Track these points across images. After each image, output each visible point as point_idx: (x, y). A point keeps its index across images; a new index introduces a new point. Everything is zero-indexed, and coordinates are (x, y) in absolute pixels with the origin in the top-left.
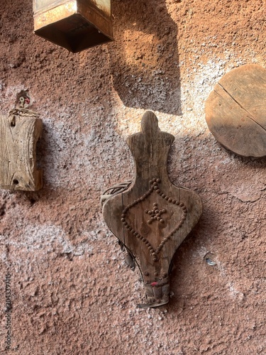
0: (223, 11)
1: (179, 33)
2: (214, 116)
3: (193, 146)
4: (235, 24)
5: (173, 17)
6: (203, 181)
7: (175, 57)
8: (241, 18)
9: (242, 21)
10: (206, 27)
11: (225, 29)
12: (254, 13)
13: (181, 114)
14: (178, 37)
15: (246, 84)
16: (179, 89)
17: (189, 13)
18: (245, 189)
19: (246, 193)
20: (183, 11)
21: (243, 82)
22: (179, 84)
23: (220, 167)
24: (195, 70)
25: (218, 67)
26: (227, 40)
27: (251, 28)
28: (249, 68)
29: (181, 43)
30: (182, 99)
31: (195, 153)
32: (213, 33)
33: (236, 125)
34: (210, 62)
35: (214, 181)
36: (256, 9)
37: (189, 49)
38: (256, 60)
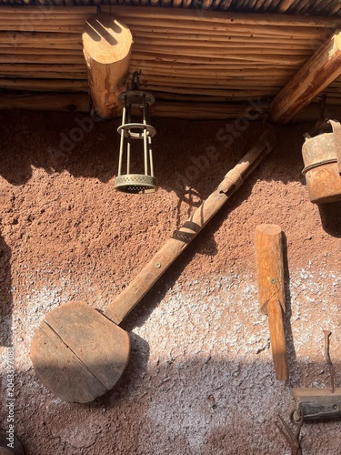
0: (60, 236)
1: (13, 258)
2: (38, 356)
3: (21, 382)
4: (72, 251)
5: (7, 240)
6: (31, 424)
7: (7, 281)
8: (78, 245)
9: (79, 249)
10: (42, 252)
11: (62, 256)
12: (92, 241)
13: (11, 346)
14: (11, 261)
15: (72, 322)
16: (10, 316)
17: (25, 237)
18: (79, 432)
19: (80, 438)
20: (18, 235)
21: (69, 320)
22: (10, 312)
23: (52, 407)
24: (28, 296)
25: (53, 294)
26: (63, 267)
27: (89, 256)
28: (76, 305)
29: (15, 267)
30: (13, 328)
31: (24, 391)
32: (49, 259)
33: (61, 366)
34: (45, 289)
35: (44, 424)
36: (96, 236)
37: (22, 275)
38: (93, 290)
